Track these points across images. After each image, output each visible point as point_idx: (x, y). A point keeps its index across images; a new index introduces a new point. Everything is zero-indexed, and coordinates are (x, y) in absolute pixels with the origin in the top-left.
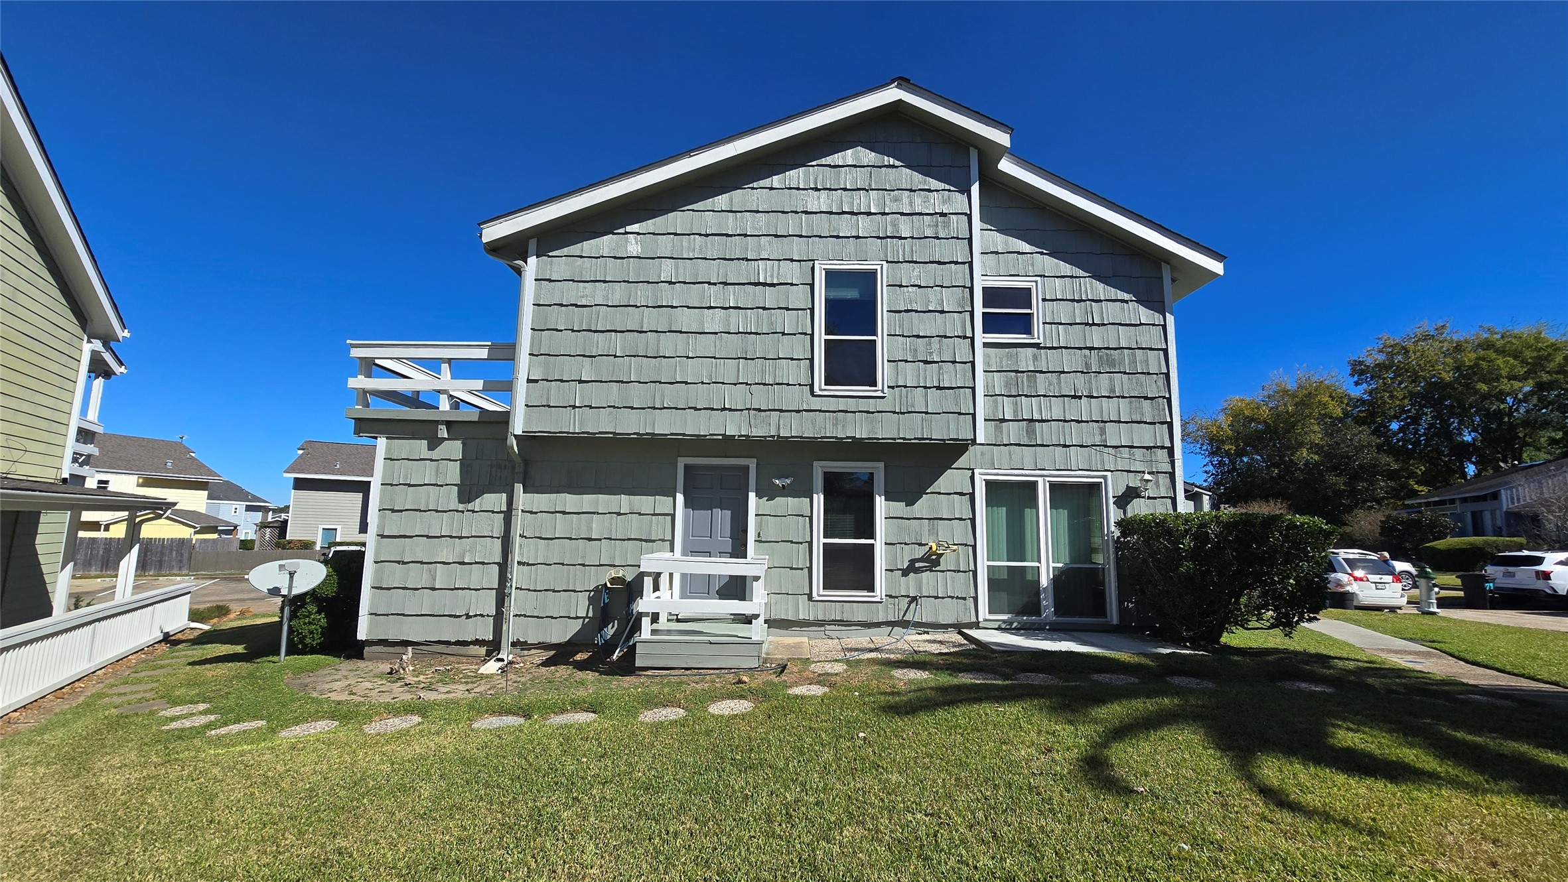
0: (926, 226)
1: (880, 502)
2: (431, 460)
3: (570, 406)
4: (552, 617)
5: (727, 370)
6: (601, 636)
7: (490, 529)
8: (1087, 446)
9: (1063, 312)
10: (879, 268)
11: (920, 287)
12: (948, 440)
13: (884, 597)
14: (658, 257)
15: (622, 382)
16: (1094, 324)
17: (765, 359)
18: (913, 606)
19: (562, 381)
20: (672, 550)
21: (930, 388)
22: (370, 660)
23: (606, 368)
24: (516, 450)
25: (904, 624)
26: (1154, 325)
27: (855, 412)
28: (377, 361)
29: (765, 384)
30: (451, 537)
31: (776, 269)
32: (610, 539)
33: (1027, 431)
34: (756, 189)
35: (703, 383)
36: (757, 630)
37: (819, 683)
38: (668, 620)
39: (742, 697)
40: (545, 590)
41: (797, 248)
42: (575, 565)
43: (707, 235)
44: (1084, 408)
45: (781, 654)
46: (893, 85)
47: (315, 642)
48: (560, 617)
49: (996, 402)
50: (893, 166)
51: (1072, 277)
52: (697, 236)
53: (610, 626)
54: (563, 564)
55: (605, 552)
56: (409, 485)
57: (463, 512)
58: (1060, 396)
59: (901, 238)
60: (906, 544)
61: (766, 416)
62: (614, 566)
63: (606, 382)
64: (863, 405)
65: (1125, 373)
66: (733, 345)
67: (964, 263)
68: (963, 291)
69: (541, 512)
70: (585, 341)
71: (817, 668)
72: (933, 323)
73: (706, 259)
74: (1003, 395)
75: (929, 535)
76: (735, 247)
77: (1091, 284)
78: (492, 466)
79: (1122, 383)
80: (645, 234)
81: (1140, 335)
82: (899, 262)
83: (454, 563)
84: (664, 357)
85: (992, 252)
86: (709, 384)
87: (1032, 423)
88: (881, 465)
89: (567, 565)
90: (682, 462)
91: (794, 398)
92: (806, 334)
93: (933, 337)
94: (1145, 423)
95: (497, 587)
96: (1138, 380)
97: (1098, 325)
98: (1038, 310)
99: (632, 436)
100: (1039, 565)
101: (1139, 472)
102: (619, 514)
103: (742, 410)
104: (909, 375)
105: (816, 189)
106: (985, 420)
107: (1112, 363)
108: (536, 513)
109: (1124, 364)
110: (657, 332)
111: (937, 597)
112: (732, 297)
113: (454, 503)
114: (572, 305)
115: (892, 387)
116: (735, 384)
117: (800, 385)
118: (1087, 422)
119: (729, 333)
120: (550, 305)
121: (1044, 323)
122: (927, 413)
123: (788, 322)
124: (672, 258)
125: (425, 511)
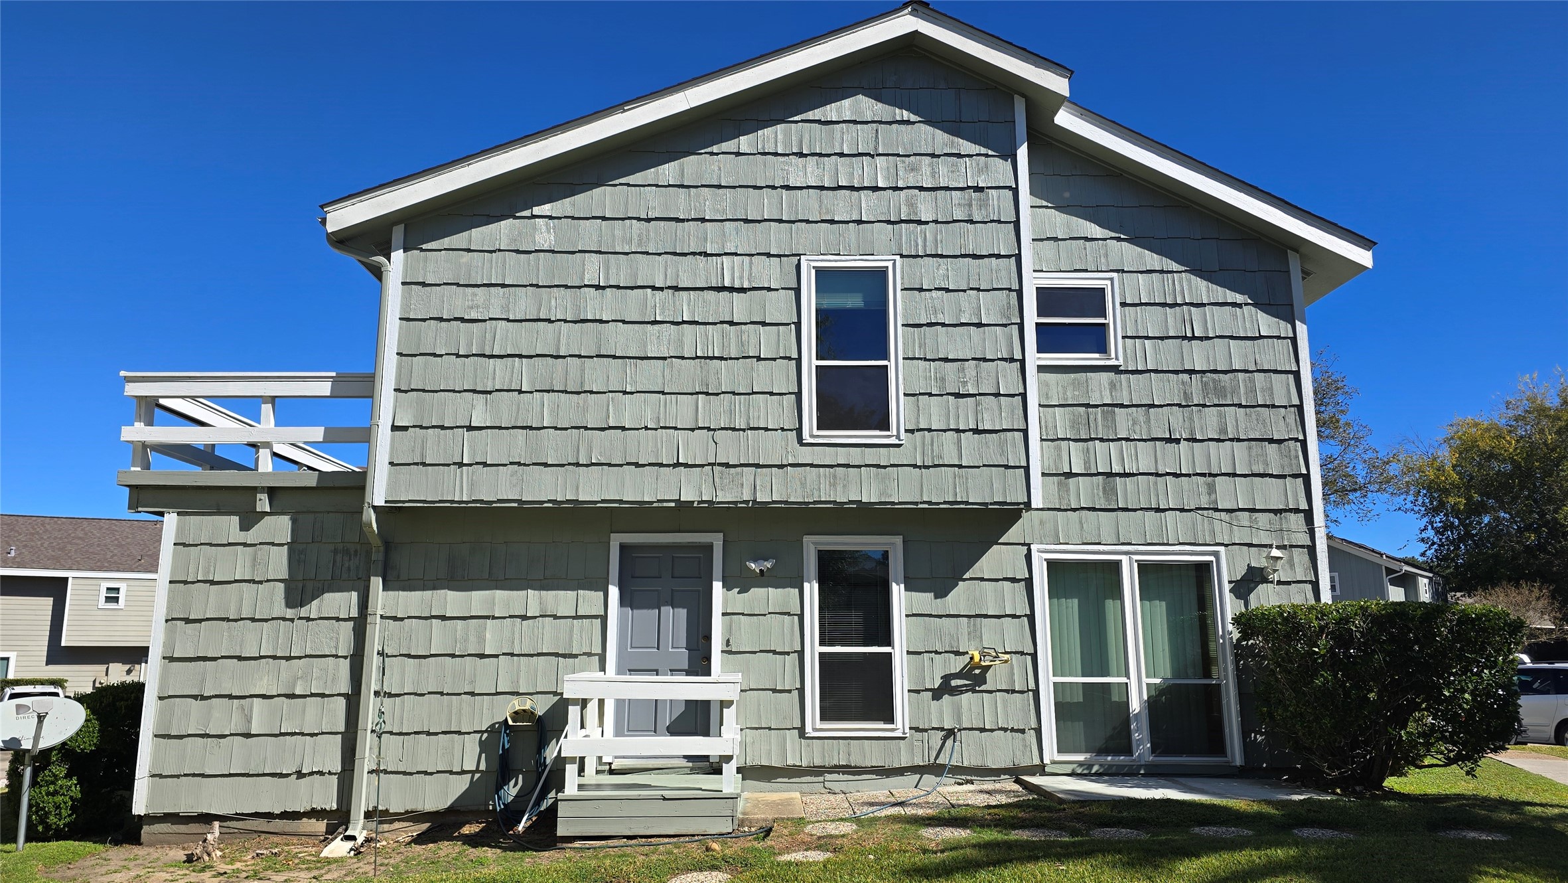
0: (956, 206)
1: (898, 592)
2: (245, 545)
3: (454, 464)
4: (426, 773)
5: (681, 411)
6: (499, 798)
7: (333, 644)
8: (1189, 511)
9: (1152, 321)
10: (890, 264)
11: (947, 290)
12: (991, 504)
13: (907, 730)
14: (580, 251)
15: (531, 428)
16: (1194, 338)
17: (734, 393)
18: (949, 742)
19: (442, 427)
20: (603, 668)
21: (964, 431)
22: (151, 845)
23: (506, 409)
24: (375, 529)
25: (936, 769)
26: (1279, 337)
27: (859, 467)
28: (162, 401)
29: (734, 429)
30: (274, 657)
31: (746, 267)
32: (512, 655)
33: (1104, 488)
34: (717, 154)
35: (646, 428)
36: (729, 781)
37: (819, 848)
38: (598, 772)
39: (714, 868)
40: (416, 733)
41: (776, 236)
42: (459, 694)
43: (648, 220)
44: (1184, 457)
45: (764, 813)
46: (906, 11)
47: (63, 822)
48: (438, 772)
49: (1059, 449)
50: (908, 122)
51: (1162, 272)
52: (634, 222)
53: (512, 783)
54: (442, 694)
55: (505, 674)
56: (212, 583)
57: (292, 620)
58: (1149, 440)
59: (920, 222)
60: (936, 652)
61: (737, 474)
62: (517, 694)
63: (507, 428)
64: (871, 456)
65: (1240, 406)
66: (687, 375)
67: (1009, 257)
68: (1008, 296)
69: (409, 617)
70: (476, 370)
71: (816, 830)
72: (967, 341)
73: (647, 253)
74: (1069, 439)
75: (969, 640)
76: (689, 237)
77: (1189, 281)
78: (335, 552)
79: (1238, 423)
80: (559, 218)
81: (1259, 353)
82: (918, 256)
83: (279, 696)
84: (591, 392)
85: (1048, 239)
86: (656, 429)
87: (1111, 479)
88: (898, 540)
89: (448, 694)
90: (616, 540)
91: (775, 448)
92: (790, 358)
93: (968, 360)
94: (1271, 476)
95: (343, 731)
96: (1258, 415)
97: (1200, 339)
98: (1115, 319)
99: (546, 505)
100: (1128, 681)
101: (1265, 546)
102: (524, 618)
103: (702, 466)
104: (935, 413)
105: (801, 155)
106: (1043, 474)
107: (1220, 391)
108: (402, 619)
109: (1239, 393)
110: (580, 356)
111: (983, 730)
112: (686, 307)
113: (279, 608)
114: (456, 319)
115: (911, 431)
116: (692, 430)
117: (783, 429)
118: (1189, 475)
119: (683, 358)
120: (424, 320)
121: (1123, 337)
122: (960, 466)
123: (767, 341)
124: (600, 252)
125: (236, 620)
